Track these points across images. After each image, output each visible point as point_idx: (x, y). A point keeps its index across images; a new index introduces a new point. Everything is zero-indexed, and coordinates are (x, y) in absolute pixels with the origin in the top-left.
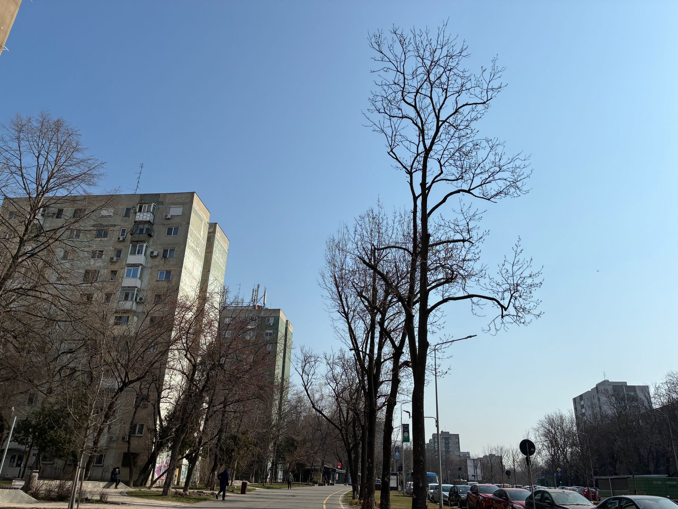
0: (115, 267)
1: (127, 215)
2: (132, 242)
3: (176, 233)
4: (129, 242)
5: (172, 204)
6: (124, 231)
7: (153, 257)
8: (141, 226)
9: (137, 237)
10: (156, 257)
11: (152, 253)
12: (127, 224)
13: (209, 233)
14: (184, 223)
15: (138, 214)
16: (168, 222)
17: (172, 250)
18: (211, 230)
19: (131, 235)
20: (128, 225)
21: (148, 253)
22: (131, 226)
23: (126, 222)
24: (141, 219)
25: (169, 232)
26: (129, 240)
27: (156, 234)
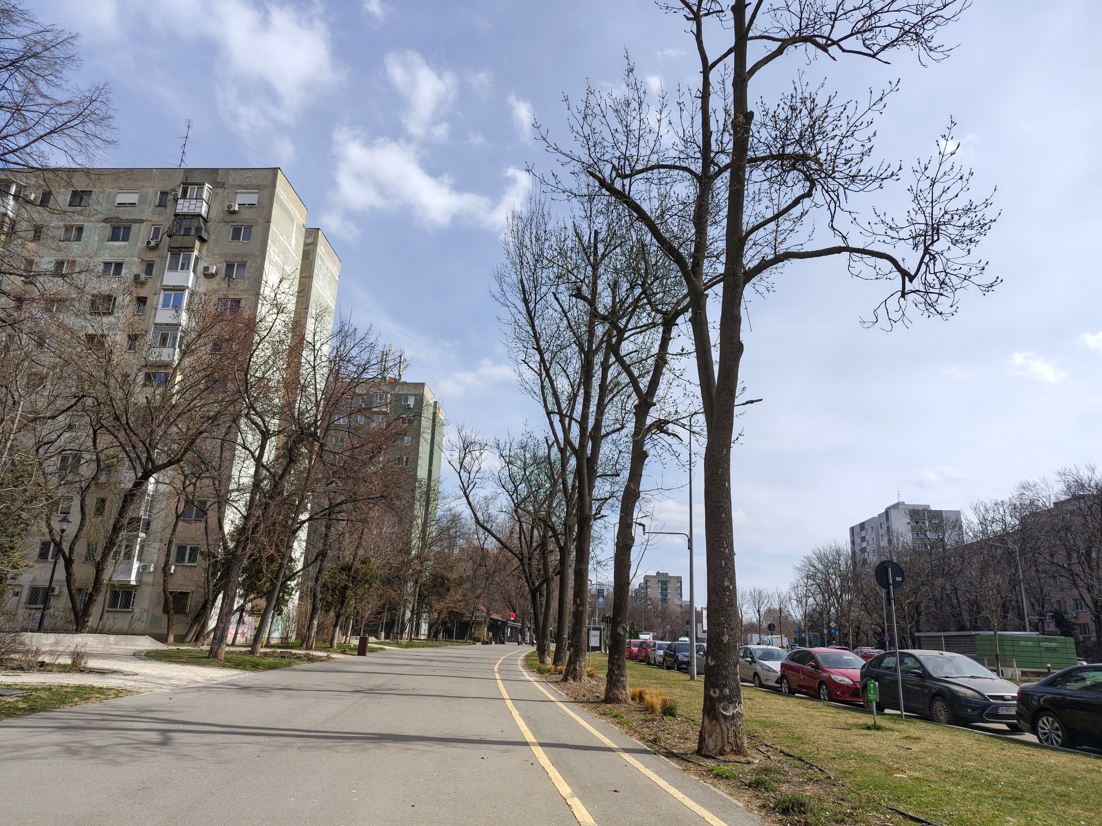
0: (143, 292)
1: (162, 204)
2: (171, 249)
3: (247, 237)
4: (166, 250)
5: (240, 186)
6: (157, 230)
7: (208, 276)
8: (185, 223)
9: (179, 241)
10: (212, 276)
11: (206, 269)
12: (161, 219)
13: (306, 245)
14: (261, 221)
15: (180, 201)
16: (234, 217)
17: (242, 265)
18: (310, 240)
19: (170, 236)
20: (165, 221)
21: (200, 268)
22: (168, 224)
23: (160, 214)
24: (185, 210)
25: (236, 236)
26: (167, 246)
27: (213, 237)
